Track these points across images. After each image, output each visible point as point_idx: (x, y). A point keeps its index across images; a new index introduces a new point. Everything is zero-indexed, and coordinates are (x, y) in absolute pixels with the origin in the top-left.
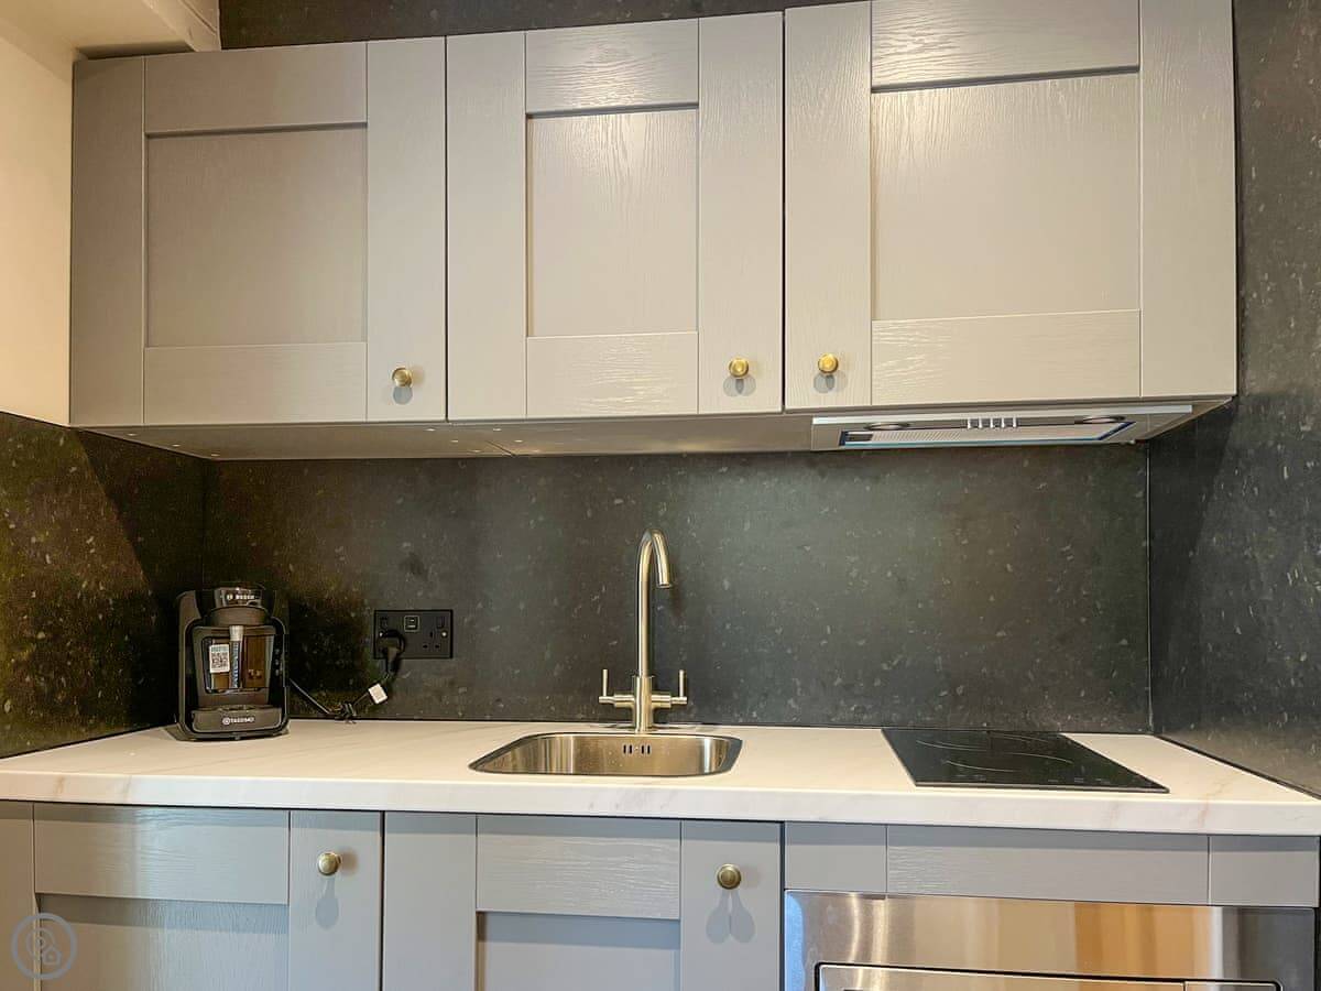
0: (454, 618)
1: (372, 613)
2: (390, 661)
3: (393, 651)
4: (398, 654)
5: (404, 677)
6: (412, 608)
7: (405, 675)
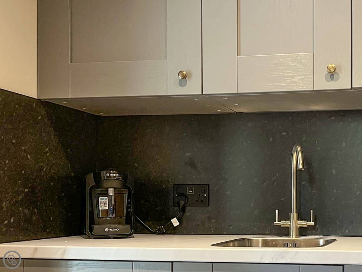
0: (210, 188)
1: (173, 186)
2: (181, 207)
3: (182, 203)
4: (184, 204)
5: (188, 215)
6: (190, 183)
7: (187, 214)
